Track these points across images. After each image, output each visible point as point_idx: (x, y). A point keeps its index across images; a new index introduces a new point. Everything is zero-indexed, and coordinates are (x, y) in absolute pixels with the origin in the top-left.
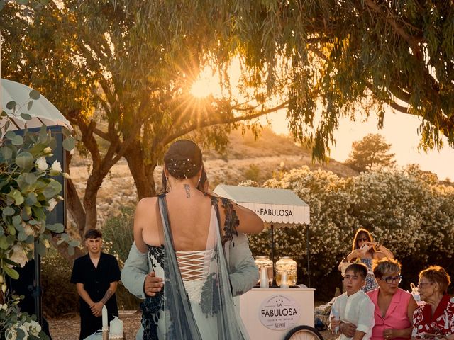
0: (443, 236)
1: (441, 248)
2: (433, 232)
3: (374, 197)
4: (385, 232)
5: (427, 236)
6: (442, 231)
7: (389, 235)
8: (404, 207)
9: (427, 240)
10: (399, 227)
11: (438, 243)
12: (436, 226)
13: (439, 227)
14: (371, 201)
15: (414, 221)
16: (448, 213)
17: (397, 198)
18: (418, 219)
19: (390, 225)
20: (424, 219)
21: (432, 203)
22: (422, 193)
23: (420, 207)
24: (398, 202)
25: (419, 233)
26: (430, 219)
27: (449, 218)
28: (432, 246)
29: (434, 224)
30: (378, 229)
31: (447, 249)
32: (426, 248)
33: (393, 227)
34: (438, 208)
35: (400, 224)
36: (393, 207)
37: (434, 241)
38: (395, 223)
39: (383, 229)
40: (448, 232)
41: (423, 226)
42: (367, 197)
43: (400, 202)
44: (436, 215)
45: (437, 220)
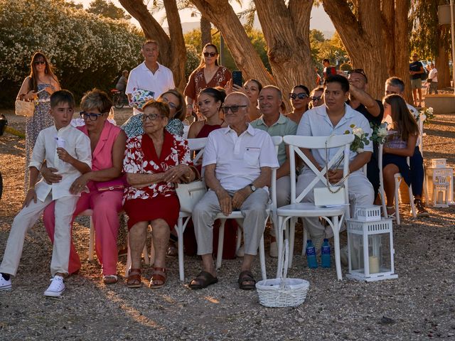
0: (76, 53)
1: (74, 64)
2: (67, 49)
3: (14, 15)
4: (25, 49)
5: (62, 53)
6: (75, 49)
7: (28, 51)
8: (41, 26)
9: (62, 56)
10: (37, 44)
11: (72, 60)
12: (70, 44)
13: (72, 45)
14: (11, 20)
15: (51, 39)
16: (80, 32)
17: (35, 18)
18: (54, 37)
19: (29, 42)
20: (59, 37)
21: (66, 23)
22: (57, 13)
23: (55, 26)
24: (36, 21)
25: (55, 50)
26: (64, 37)
27: (81, 37)
28: (66, 62)
29: (68, 42)
30: (18, 45)
31: (79, 65)
32: (61, 64)
33: (31, 44)
34: (71, 27)
35: (38, 42)
36: (32, 25)
37: (68, 58)
38: (33, 40)
39: (22, 46)
40: (80, 49)
41: (59, 44)
42: (7, 15)
43: (38, 20)
44: (70, 34)
45: (71, 39)
